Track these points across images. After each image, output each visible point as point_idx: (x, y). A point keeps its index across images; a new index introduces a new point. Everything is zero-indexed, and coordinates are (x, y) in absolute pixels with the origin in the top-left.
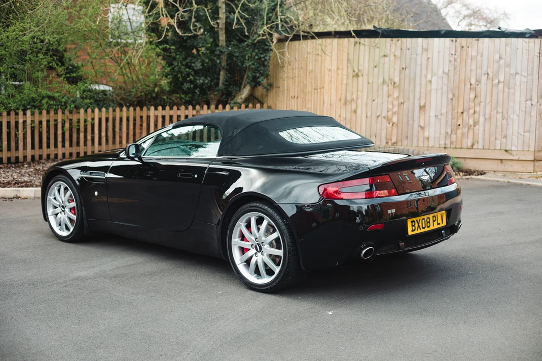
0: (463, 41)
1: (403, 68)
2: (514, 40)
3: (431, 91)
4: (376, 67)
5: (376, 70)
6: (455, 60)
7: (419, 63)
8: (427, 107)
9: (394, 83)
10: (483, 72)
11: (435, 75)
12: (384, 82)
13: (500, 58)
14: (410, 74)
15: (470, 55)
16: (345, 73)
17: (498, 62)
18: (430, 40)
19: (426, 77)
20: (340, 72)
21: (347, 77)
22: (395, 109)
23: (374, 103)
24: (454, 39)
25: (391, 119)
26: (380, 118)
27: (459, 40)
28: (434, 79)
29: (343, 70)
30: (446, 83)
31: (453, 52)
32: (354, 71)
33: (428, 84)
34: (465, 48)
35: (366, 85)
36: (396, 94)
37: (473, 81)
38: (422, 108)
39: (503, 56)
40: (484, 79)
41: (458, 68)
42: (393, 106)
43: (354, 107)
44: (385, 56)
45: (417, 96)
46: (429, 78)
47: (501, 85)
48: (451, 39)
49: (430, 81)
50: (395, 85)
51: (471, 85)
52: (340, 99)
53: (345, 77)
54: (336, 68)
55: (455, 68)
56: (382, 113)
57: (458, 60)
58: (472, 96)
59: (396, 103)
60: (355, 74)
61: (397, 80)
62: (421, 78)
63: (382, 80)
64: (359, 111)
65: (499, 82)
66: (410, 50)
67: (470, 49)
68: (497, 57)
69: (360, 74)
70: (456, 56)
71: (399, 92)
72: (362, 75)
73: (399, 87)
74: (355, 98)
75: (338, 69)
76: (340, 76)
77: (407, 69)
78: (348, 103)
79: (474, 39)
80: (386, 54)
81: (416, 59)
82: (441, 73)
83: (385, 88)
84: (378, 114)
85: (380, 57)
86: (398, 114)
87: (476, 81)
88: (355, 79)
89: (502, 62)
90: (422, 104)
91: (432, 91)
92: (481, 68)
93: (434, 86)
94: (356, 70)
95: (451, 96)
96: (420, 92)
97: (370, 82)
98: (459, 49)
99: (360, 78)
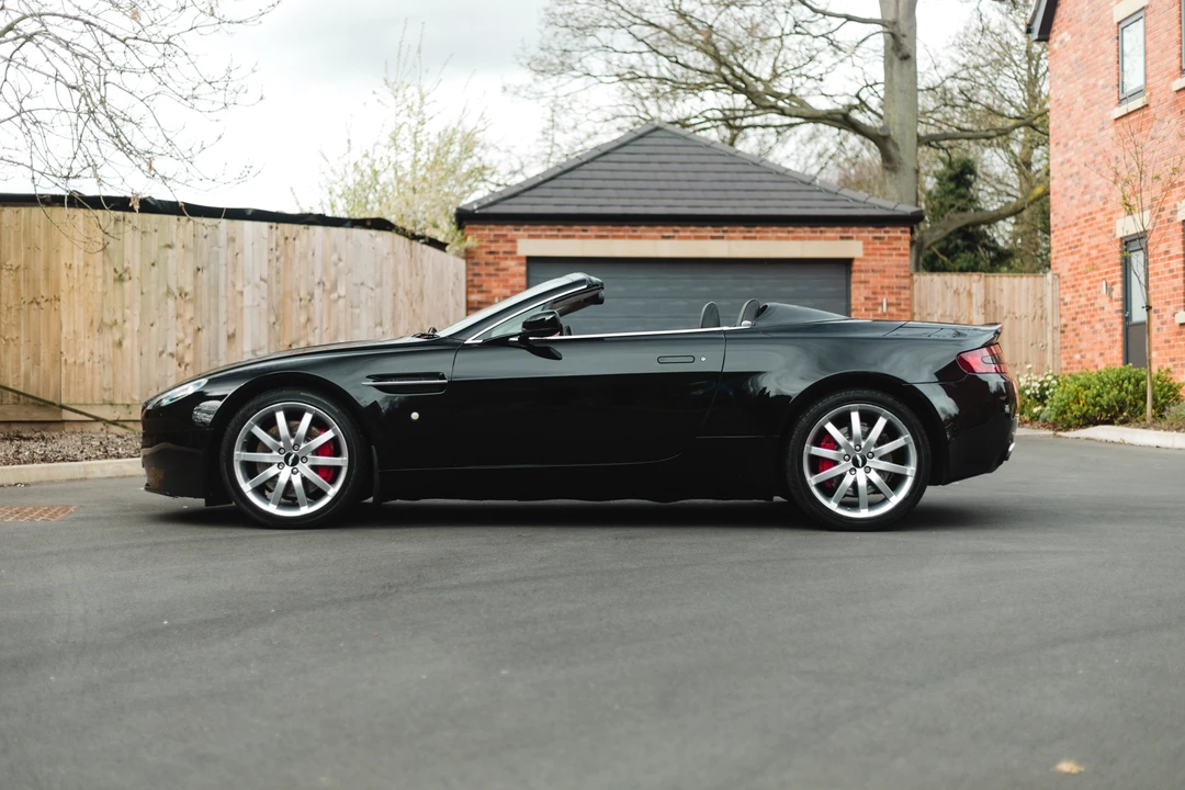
0: (286, 228)
1: (199, 270)
2: (358, 232)
3: (242, 309)
4: (153, 265)
5: (155, 269)
6: (278, 259)
7: (222, 261)
8: (237, 335)
9: (186, 295)
10: (317, 280)
11: (249, 283)
12: (169, 292)
13: (340, 260)
14: (209, 279)
15: (297, 253)
16: (99, 272)
17: (336, 265)
18: (238, 223)
19: (234, 286)
20: (90, 270)
21: (104, 282)
22: (188, 341)
23: (154, 329)
24: (274, 224)
25: (183, 358)
26: (164, 355)
27: (281, 226)
28: (247, 290)
29: (95, 267)
30: (265, 295)
31: (274, 246)
32: (115, 271)
33: (239, 297)
34: (291, 240)
35: (138, 297)
36: (188, 315)
37: (303, 293)
38: (231, 337)
39: (344, 257)
40: (318, 292)
41: (282, 273)
42: (186, 335)
43: (117, 337)
44: (169, 246)
45: (223, 318)
46: (239, 288)
47: (341, 302)
48: (270, 224)
49: (242, 293)
50: (188, 297)
51: (301, 300)
52: (92, 322)
53: (100, 281)
54: (82, 264)
55: (278, 273)
56: (165, 346)
57: (282, 259)
58: (303, 319)
59: (190, 330)
60: (117, 275)
61: (189, 289)
62: (226, 286)
63: (165, 289)
64: (126, 343)
65: (339, 297)
66: (209, 238)
67: (297, 241)
68: (335, 257)
69: (126, 276)
70: (278, 253)
71: (195, 308)
72: (130, 278)
73: (194, 301)
74: (120, 321)
75: (87, 265)
76: (90, 279)
77: (205, 271)
78: (106, 329)
79: (302, 227)
80: (169, 243)
81: (217, 253)
82: (257, 279)
83: (171, 302)
84: (160, 349)
85: (160, 248)
86: (195, 349)
87: (309, 294)
88: (117, 284)
89: (341, 264)
90: (231, 332)
91: (245, 311)
92: (313, 274)
93: (248, 301)
94: (120, 270)
95: (273, 319)
96: (227, 311)
97: (144, 291)
98: (282, 242)
99: (127, 285)
